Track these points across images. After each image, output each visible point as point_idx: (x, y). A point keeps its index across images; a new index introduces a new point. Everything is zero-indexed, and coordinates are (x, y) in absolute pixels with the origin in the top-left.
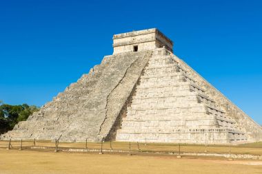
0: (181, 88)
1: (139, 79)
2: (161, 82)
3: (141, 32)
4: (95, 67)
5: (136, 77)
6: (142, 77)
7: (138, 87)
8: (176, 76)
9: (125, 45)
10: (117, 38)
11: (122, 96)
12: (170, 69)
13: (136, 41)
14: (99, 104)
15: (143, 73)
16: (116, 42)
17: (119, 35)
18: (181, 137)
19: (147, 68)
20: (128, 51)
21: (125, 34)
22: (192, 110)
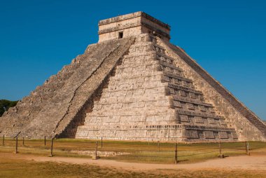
0: (152, 79)
1: (114, 69)
2: (136, 73)
3: (127, 16)
4: (78, 57)
5: (111, 67)
6: (117, 67)
7: (111, 78)
8: (151, 65)
9: (109, 31)
10: (103, 24)
11: (90, 89)
12: (148, 58)
13: (121, 27)
14: (66, 97)
15: (119, 62)
16: (101, 28)
17: (105, 20)
18: (138, 134)
19: (125, 56)
20: (113, 38)
21: (110, 19)
22: (156, 104)
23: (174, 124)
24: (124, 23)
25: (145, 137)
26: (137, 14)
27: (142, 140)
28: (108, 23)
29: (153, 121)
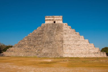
0: (81, 38)
8: (77, 33)
9: (50, 20)
10: (47, 17)
11: (60, 40)
14: (51, 42)
18: (90, 55)
21: (50, 16)
23: (100, 52)
24: (56, 18)
25: (93, 56)
27: (93, 57)
29: (92, 51)
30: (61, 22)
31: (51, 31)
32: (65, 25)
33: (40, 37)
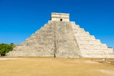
0: (92, 38)
8: (87, 33)
13: (61, 17)
18: (106, 56)
25: (109, 57)
26: (68, 14)
28: (55, 14)
30: (68, 20)
31: (60, 29)
32: (72, 23)
33: (50, 35)
